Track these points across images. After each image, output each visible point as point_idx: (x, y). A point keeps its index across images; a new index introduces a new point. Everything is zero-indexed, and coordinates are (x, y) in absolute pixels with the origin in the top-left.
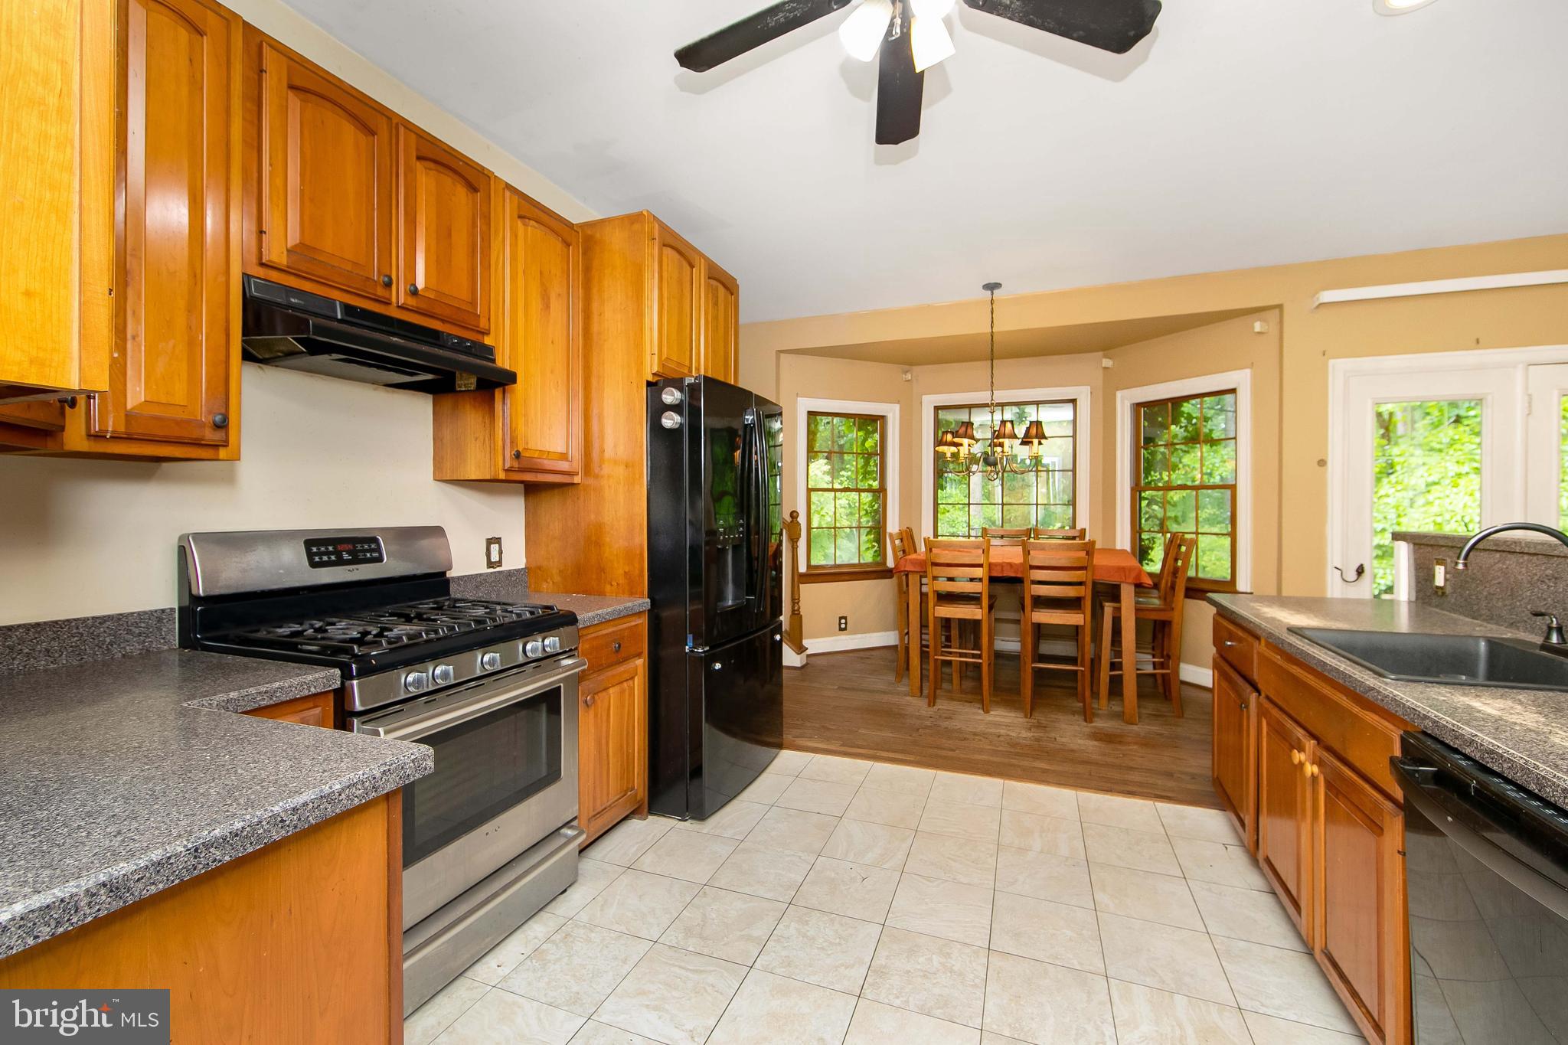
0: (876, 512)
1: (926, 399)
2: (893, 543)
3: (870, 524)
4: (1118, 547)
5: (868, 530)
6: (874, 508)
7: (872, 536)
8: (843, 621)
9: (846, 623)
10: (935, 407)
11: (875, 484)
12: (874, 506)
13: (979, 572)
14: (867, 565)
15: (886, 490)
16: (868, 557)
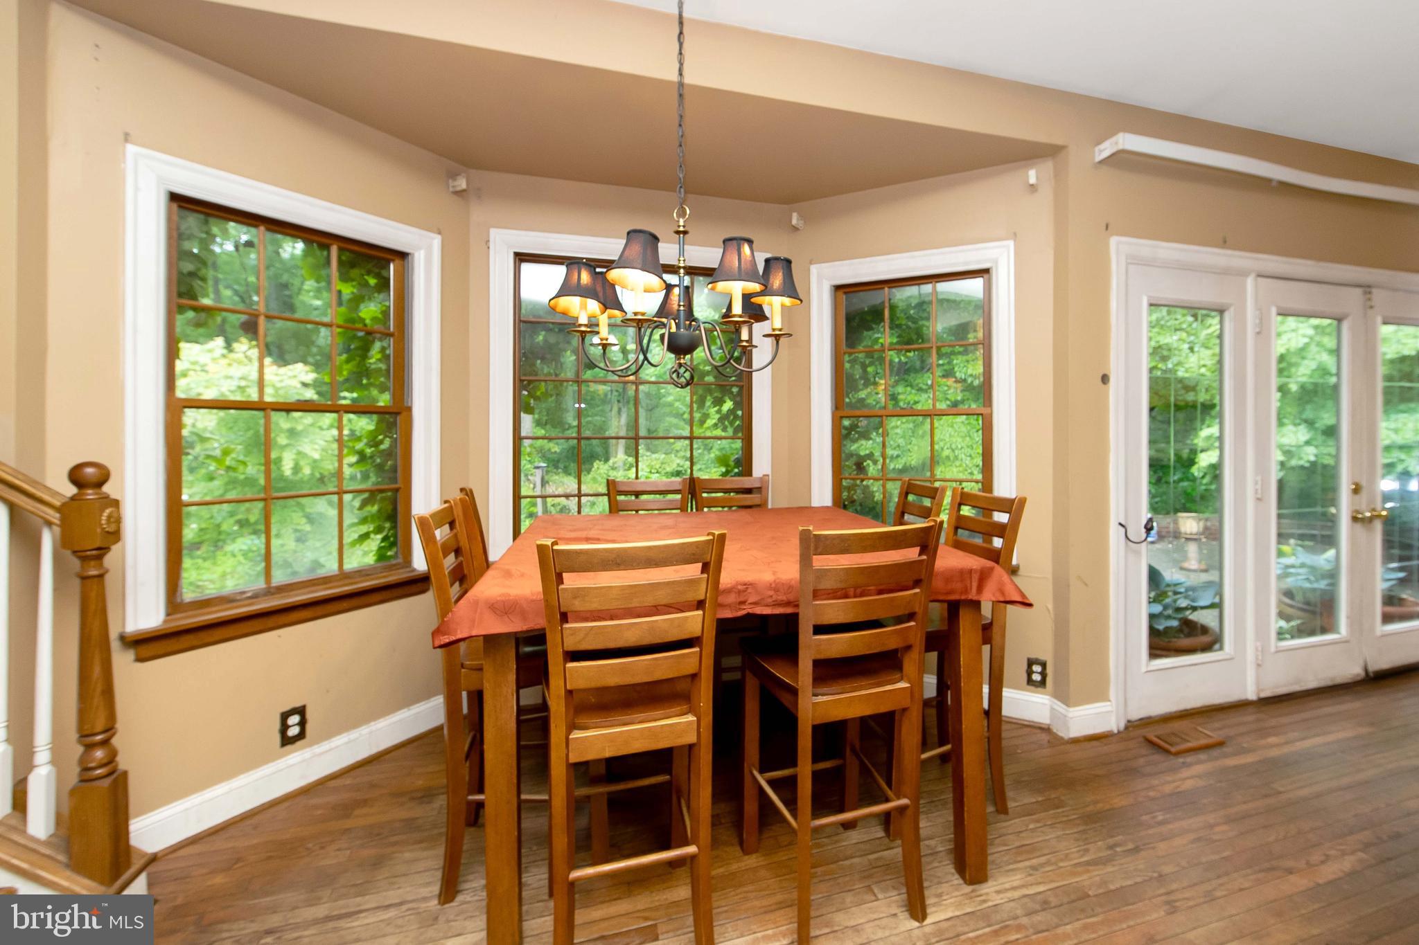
0: (389, 454)
1: (496, 235)
2: (428, 539)
3: (368, 485)
4: (816, 503)
5: (366, 495)
6: (382, 447)
7: (376, 508)
8: (294, 719)
9: (302, 724)
10: (517, 254)
11: (384, 400)
12: (381, 442)
13: (693, 623)
14: (361, 573)
15: (409, 409)
16: (363, 556)
